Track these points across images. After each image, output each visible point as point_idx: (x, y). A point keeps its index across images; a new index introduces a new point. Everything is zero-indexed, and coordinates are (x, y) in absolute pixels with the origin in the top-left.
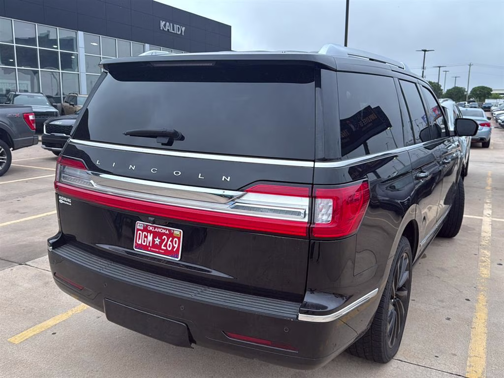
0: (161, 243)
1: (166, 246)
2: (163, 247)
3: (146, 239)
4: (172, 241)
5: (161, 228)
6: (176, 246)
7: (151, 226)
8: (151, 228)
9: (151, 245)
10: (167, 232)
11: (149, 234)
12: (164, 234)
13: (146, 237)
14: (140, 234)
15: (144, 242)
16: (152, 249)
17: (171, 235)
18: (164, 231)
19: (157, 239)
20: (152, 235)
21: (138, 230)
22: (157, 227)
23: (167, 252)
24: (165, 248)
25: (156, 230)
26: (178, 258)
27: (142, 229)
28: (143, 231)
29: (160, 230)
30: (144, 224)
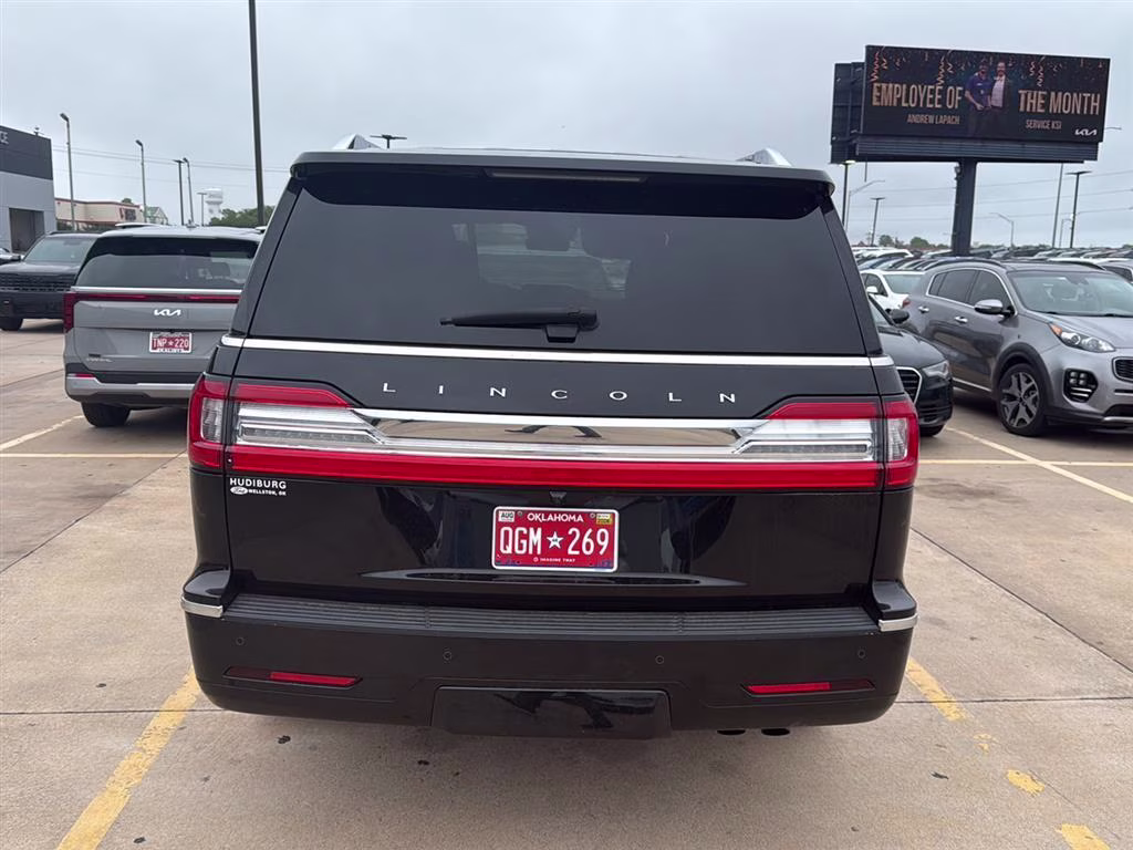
0: (565, 544)
1: (578, 547)
2: (570, 552)
3: (524, 542)
4: (593, 536)
5: (562, 513)
6: (605, 544)
7: (534, 512)
8: (536, 517)
9: (539, 552)
10: (580, 519)
11: (532, 530)
12: (572, 524)
13: (525, 537)
14: (507, 533)
15: (521, 548)
16: (544, 560)
17: (589, 524)
18: (569, 518)
19: (555, 536)
20: (539, 530)
21: (500, 525)
22: (553, 513)
23: (581, 560)
24: (577, 553)
25: (550, 518)
26: (612, 568)
27: (513, 520)
28: (514, 526)
29: (560, 518)
30: (516, 511)
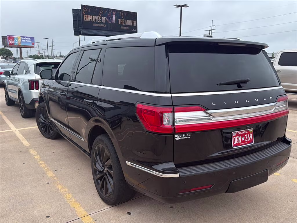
0: (245, 139)
1: (247, 139)
2: (246, 141)
3: (238, 140)
4: (249, 136)
5: (244, 131)
6: (251, 137)
7: (239, 132)
8: (239, 133)
9: (241, 142)
10: (247, 132)
11: (239, 137)
12: (246, 134)
13: (238, 139)
14: (235, 138)
15: (237, 142)
16: (242, 144)
17: (249, 133)
18: (245, 132)
19: (243, 137)
20: (240, 136)
21: (233, 137)
22: (242, 131)
23: (249, 142)
24: (247, 141)
25: (242, 133)
26: (253, 143)
27: (235, 135)
28: (236, 136)
29: (243, 132)
30: (236, 133)
